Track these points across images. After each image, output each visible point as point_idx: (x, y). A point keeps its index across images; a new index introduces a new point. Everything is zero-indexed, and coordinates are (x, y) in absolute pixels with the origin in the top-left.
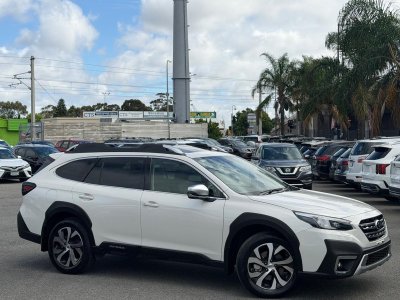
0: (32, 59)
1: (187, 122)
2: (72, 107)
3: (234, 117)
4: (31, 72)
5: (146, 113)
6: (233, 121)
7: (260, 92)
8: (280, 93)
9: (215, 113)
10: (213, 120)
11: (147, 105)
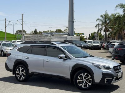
0: (23, 15)
1: (73, 36)
2: (40, 32)
3: (90, 35)
4: (22, 19)
5: (62, 33)
6: (90, 36)
7: (99, 26)
8: (105, 27)
9: (84, 33)
10: (83, 36)
11: (63, 31)
